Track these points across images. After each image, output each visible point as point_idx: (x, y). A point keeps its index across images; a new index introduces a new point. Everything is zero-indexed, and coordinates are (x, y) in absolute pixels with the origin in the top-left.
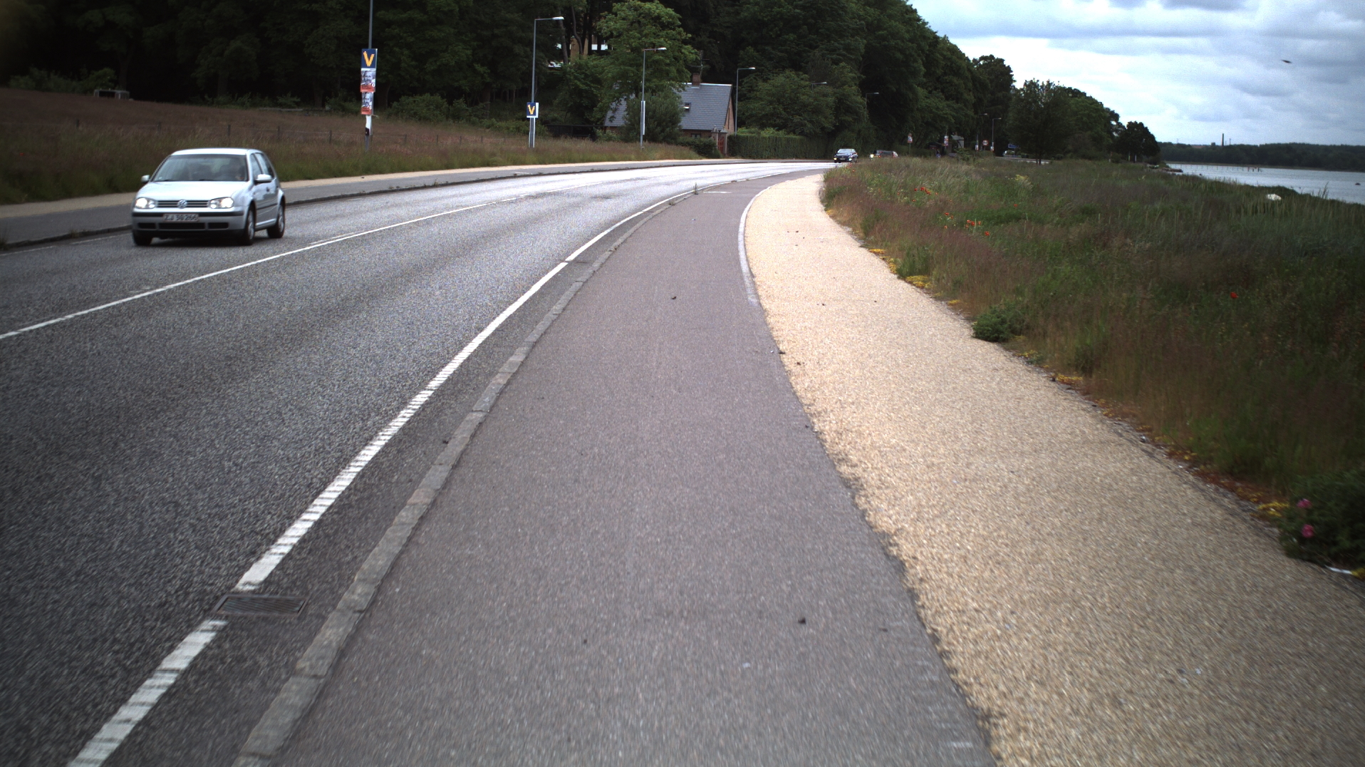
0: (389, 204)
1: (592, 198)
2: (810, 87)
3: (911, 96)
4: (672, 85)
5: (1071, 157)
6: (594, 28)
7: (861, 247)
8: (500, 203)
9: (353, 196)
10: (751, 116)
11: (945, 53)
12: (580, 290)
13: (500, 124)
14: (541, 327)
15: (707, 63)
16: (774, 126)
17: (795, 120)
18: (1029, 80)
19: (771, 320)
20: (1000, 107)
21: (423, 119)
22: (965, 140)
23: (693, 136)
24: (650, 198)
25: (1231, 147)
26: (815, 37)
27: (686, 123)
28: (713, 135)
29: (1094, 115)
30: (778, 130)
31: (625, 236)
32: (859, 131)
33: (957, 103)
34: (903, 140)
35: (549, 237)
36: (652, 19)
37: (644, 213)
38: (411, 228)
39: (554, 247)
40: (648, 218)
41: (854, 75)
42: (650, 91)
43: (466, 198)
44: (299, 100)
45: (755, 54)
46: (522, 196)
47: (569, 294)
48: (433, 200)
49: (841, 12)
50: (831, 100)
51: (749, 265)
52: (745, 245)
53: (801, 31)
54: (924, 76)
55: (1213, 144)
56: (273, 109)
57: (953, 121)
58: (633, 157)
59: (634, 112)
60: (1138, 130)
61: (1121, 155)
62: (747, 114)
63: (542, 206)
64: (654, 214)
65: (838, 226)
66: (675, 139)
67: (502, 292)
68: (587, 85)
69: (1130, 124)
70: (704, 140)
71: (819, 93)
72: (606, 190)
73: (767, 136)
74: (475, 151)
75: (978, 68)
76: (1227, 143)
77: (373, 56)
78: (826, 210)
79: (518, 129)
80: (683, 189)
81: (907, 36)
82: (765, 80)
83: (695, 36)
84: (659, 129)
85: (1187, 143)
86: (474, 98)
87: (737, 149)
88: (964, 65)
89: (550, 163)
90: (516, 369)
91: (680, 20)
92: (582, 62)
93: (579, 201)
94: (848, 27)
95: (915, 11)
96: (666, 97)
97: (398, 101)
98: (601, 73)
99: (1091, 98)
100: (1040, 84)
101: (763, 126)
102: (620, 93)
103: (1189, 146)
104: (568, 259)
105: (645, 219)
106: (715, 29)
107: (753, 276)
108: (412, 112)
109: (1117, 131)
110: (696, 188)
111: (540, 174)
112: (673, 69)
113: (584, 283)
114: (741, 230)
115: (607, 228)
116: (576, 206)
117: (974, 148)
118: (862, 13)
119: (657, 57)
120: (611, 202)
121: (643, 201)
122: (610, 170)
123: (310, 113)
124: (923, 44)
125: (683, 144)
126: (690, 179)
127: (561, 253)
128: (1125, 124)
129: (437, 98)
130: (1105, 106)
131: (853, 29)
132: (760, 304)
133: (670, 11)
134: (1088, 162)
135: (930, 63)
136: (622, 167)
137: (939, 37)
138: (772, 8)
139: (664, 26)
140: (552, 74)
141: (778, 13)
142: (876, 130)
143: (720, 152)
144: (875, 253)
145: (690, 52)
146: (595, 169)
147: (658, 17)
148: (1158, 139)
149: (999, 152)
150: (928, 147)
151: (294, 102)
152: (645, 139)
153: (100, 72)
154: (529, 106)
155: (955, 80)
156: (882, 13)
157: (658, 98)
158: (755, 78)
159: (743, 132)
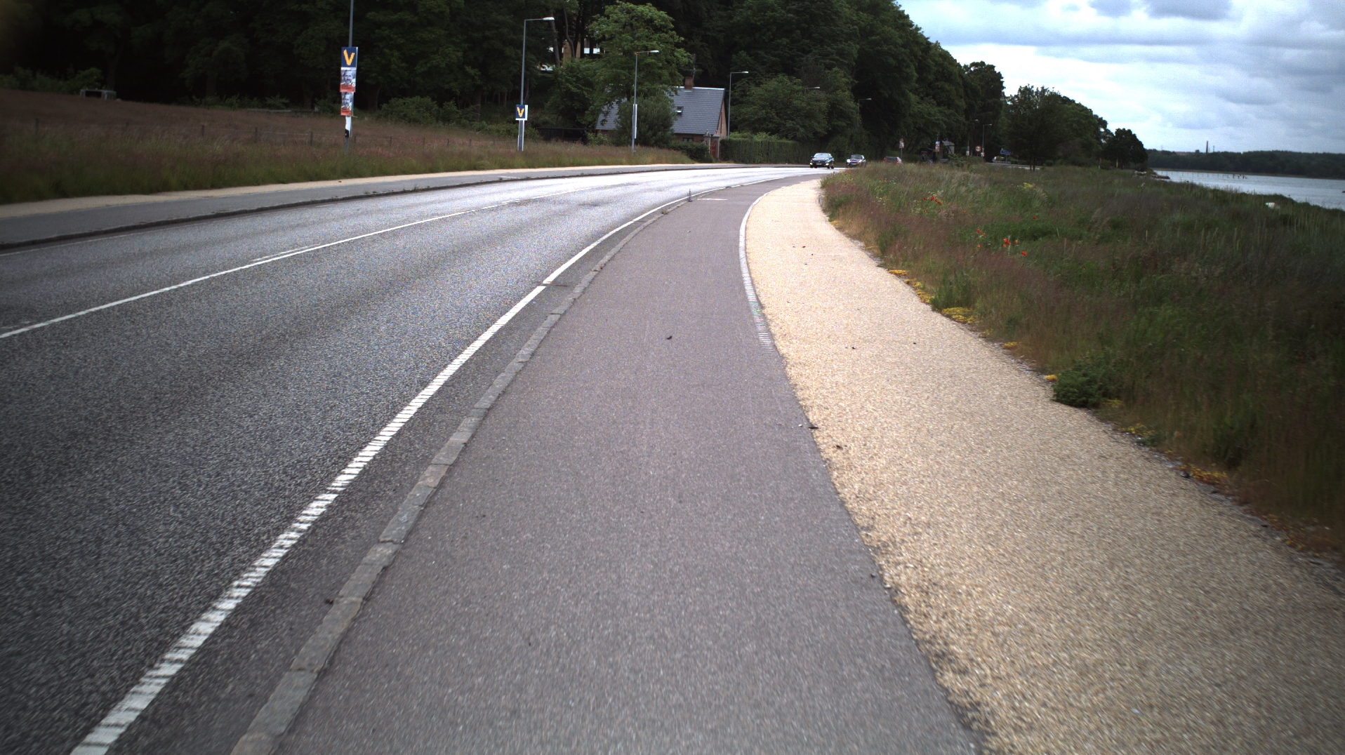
0: (360, 212)
1: (580, 205)
2: (803, 92)
3: (903, 101)
4: (665, 89)
5: (1061, 164)
6: (586, 32)
7: (879, 266)
8: (480, 211)
9: (324, 202)
10: (744, 120)
11: (937, 59)
12: (556, 324)
13: (490, 126)
14: (499, 383)
15: (699, 66)
16: (766, 131)
17: (788, 125)
18: (1023, 86)
19: (792, 372)
20: (991, 113)
21: (413, 121)
22: (955, 146)
23: (686, 140)
24: (640, 206)
25: (1215, 154)
26: (807, 41)
27: (678, 127)
28: (705, 139)
29: (1084, 122)
30: (770, 135)
31: (614, 251)
32: (852, 136)
33: (949, 108)
34: (895, 146)
35: (527, 253)
36: (645, 22)
37: (635, 222)
38: (374, 241)
39: (532, 265)
40: (639, 229)
41: (847, 80)
42: (642, 95)
43: (446, 204)
44: (288, 101)
45: (748, 58)
46: (505, 203)
47: (542, 330)
48: (408, 207)
49: (834, 17)
50: (824, 104)
51: (755, 291)
52: (748, 264)
53: (794, 35)
54: (917, 82)
55: (1198, 151)
56: (261, 110)
57: (945, 127)
58: (624, 160)
59: (626, 115)
60: (1126, 138)
61: (1109, 162)
62: (739, 119)
63: (525, 214)
64: (645, 224)
65: (848, 240)
66: (666, 143)
67: (461, 327)
68: (579, 88)
69: (1118, 131)
70: (696, 144)
71: (814, 98)
72: (595, 196)
73: (760, 140)
74: (461, 154)
75: (968, 74)
76: (1211, 151)
77: (353, 55)
78: (830, 221)
79: (509, 132)
80: (676, 195)
81: (900, 41)
82: (758, 85)
83: (687, 40)
84: (650, 133)
85: (1171, 150)
86: (464, 101)
87: (729, 154)
88: (956, 71)
89: (539, 167)
90: (454, 458)
91: (673, 23)
92: (574, 65)
93: (565, 208)
94: (842, 31)
95: (907, 17)
96: (658, 101)
97: (388, 103)
98: (592, 77)
99: (1079, 105)
100: (1035, 90)
101: (755, 131)
102: (612, 97)
103: (1174, 153)
104: (544, 282)
105: (636, 231)
106: (708, 33)
107: (762, 306)
108: (402, 114)
109: (1104, 138)
110: (690, 194)
111: (528, 179)
112: (665, 73)
113: (562, 315)
114: (742, 244)
115: (593, 242)
116: (563, 214)
117: (964, 154)
118: (855, 18)
119: (649, 60)
120: (599, 209)
121: (635, 208)
122: (601, 175)
123: (299, 114)
124: (916, 49)
125: (675, 148)
126: (683, 185)
127: (540, 273)
128: (1113, 131)
129: (428, 100)
130: (1094, 113)
131: (847, 34)
132: (775, 346)
133: (663, 14)
134: (1078, 169)
135: (922, 68)
136: (613, 172)
137: (931, 43)
138: (765, 12)
139: (657, 29)
140: (544, 77)
141: (771, 17)
142: (868, 135)
143: (712, 156)
144: (896, 274)
145: (682, 55)
146: (585, 173)
147: (651, 20)
148: (1147, 146)
149: (988, 158)
150: (919, 152)
151: (283, 103)
152: (636, 143)
153: (87, 72)
154: (518, 109)
155: (947, 86)
156: (875, 18)
157: (650, 102)
158: (747, 83)
159: (736, 136)
